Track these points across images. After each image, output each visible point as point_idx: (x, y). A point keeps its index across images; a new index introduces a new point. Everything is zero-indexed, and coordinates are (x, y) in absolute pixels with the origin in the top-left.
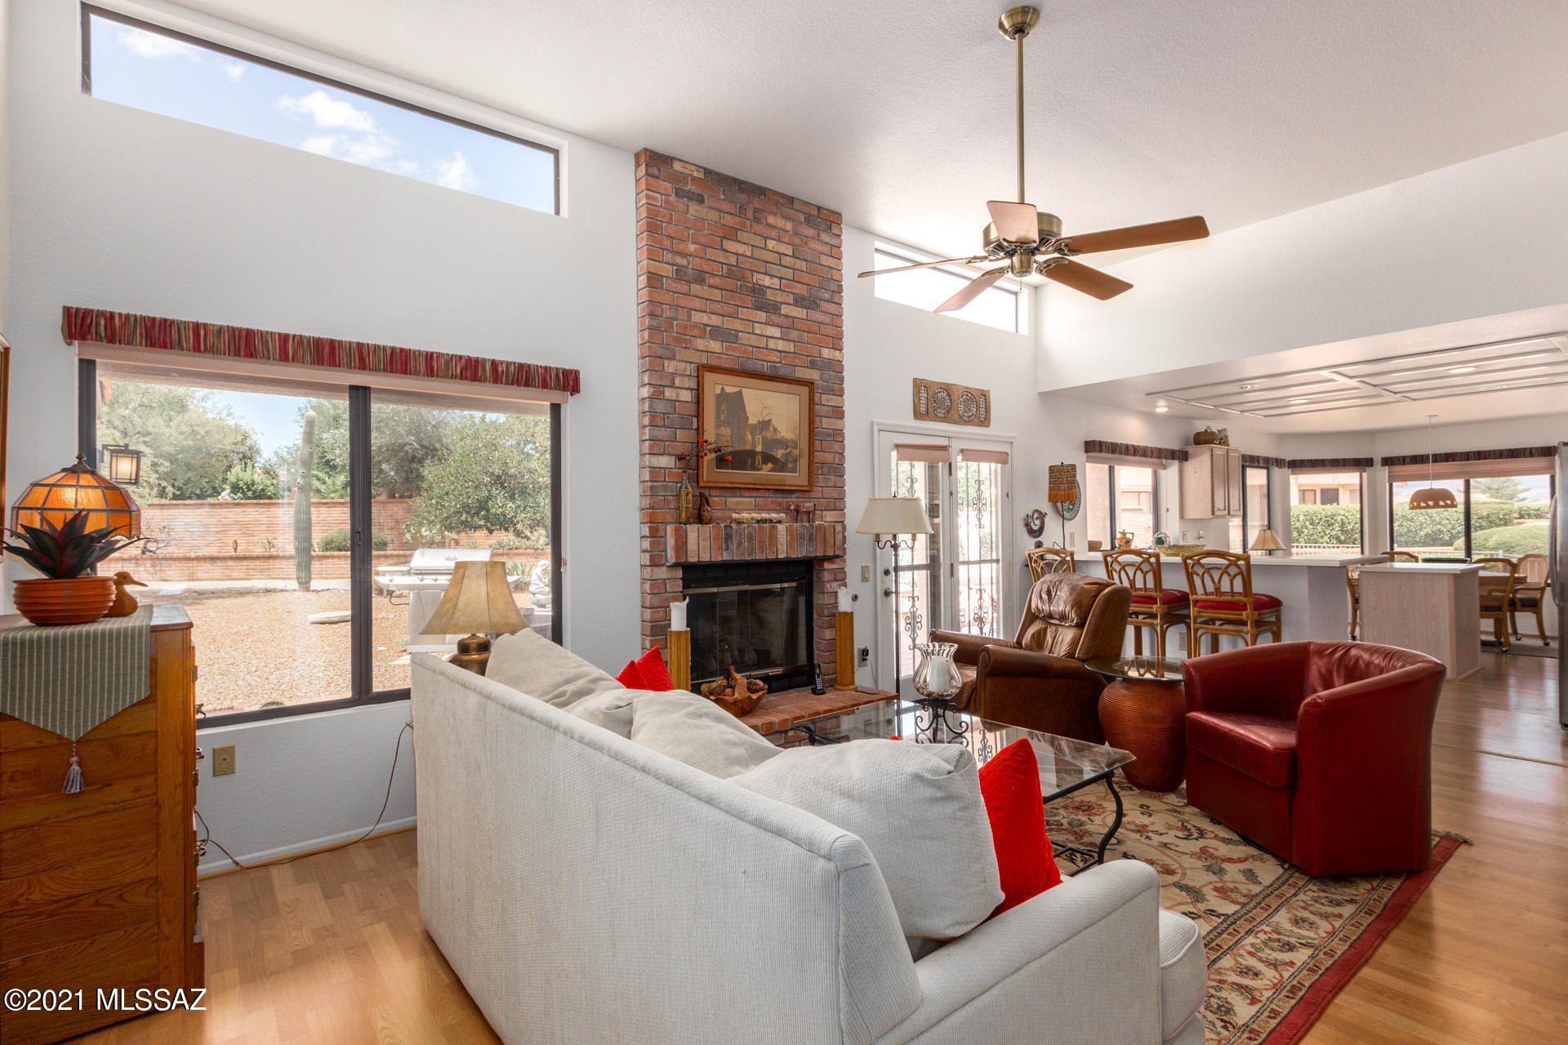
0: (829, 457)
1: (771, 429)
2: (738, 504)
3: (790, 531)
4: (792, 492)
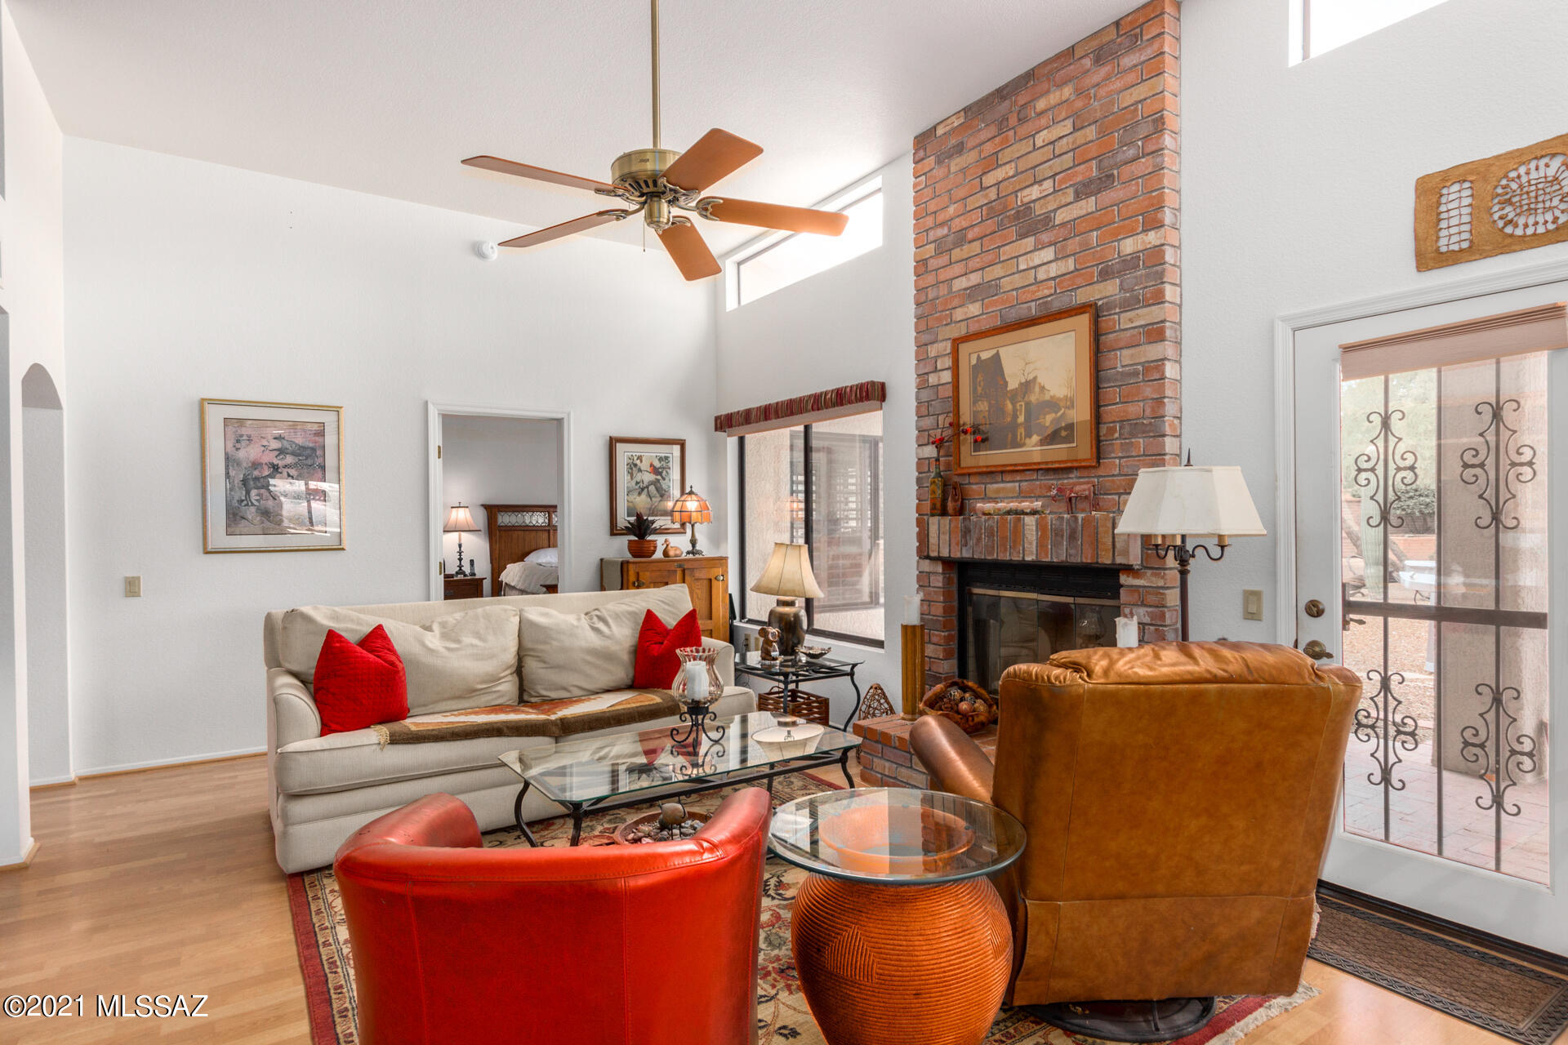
0: (1134, 410)
1: (1037, 389)
2: (998, 491)
3: (1041, 526)
4: (1069, 470)
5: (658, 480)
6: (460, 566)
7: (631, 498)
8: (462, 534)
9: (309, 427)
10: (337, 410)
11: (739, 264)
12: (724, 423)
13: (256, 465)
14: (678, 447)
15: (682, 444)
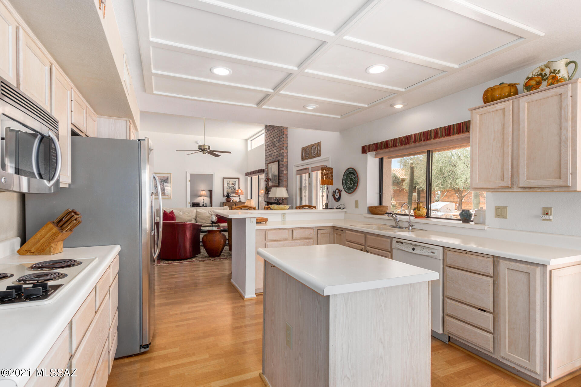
5: (233, 186)
6: (203, 204)
7: (227, 190)
8: (204, 197)
9: (166, 177)
10: (170, 174)
11: (251, 141)
12: (247, 174)
14: (238, 179)
15: (239, 179)
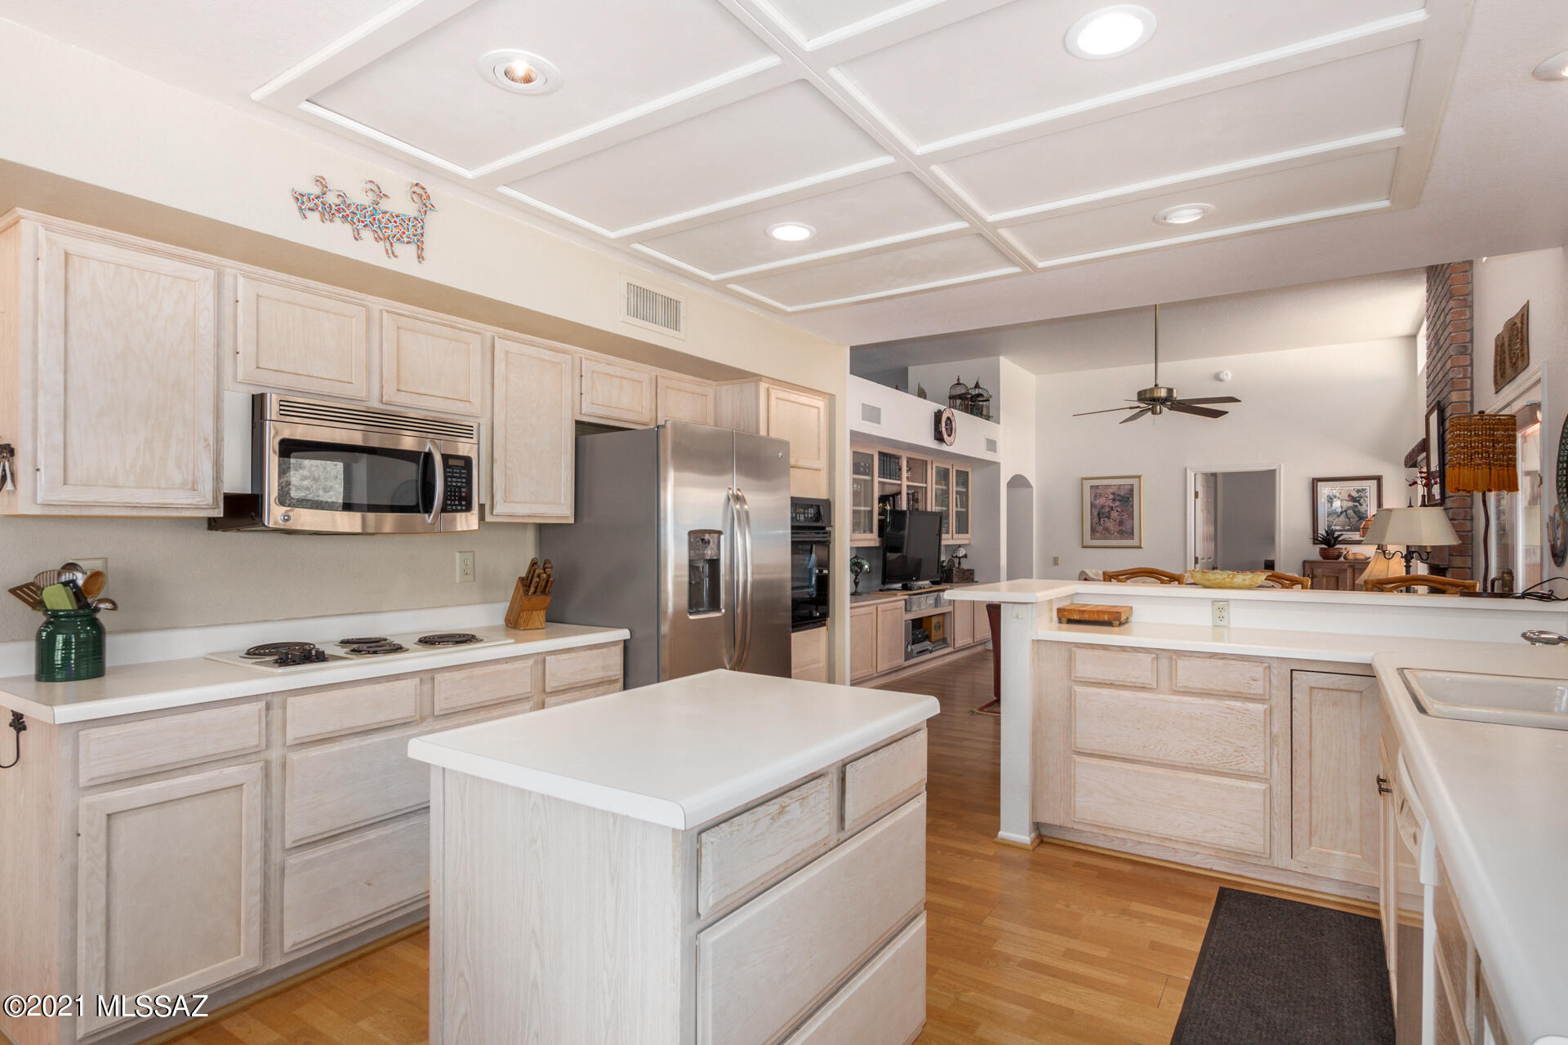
5: (1356, 506)
7: (1332, 519)
9: (1126, 487)
10: (1139, 477)
13: (1103, 507)
14: (1375, 482)
15: (1379, 479)
